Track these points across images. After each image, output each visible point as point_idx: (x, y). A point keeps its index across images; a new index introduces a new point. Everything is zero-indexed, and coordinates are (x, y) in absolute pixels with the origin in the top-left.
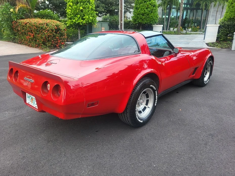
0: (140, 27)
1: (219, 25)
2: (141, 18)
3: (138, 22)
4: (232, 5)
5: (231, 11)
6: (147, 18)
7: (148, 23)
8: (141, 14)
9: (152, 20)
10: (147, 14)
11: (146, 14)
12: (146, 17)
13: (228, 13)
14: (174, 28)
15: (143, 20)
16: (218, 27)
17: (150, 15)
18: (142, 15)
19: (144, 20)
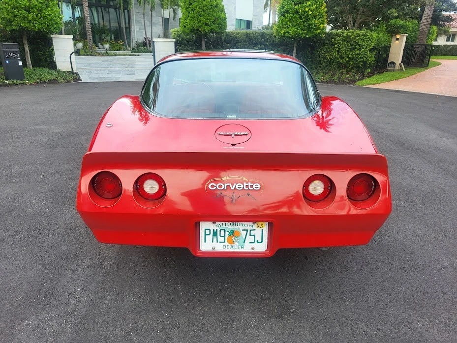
0: (22, 38)
1: (174, 40)
2: (24, 18)
3: (19, 25)
4: (191, 6)
5: (192, 17)
6: (41, 18)
7: (45, 30)
8: (22, 8)
9: (53, 24)
10: (38, 10)
11: (36, 10)
12: (37, 15)
13: (188, 21)
14: (77, 43)
15: (30, 22)
16: (174, 43)
17: (44, 11)
18: (24, 10)
19: (33, 23)
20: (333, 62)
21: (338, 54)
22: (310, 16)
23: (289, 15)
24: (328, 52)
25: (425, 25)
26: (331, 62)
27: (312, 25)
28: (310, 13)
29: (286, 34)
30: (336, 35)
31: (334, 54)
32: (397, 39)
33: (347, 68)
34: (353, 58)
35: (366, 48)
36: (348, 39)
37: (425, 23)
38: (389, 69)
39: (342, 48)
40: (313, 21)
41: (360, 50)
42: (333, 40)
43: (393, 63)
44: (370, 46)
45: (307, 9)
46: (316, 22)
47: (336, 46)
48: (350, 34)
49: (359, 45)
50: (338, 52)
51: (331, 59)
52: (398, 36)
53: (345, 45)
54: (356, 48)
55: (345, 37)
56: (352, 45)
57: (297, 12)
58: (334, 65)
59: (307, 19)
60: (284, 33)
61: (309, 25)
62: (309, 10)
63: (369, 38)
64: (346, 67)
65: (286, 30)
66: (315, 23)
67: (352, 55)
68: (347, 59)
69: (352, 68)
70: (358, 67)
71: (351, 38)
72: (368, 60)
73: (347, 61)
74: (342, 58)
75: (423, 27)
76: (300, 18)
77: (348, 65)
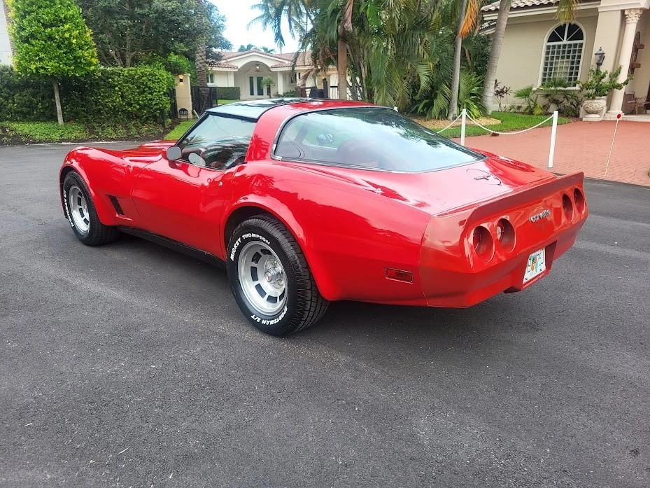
20: (118, 111)
21: (123, 100)
22: (74, 46)
23: (37, 41)
24: (108, 97)
25: (201, 63)
26: (114, 111)
27: (79, 57)
28: (74, 41)
29: (41, 71)
30: (113, 74)
31: (118, 100)
32: (181, 80)
33: (140, 118)
34: (145, 105)
35: (159, 92)
36: (131, 79)
37: (201, 61)
38: (182, 117)
39: (127, 91)
40: (79, 53)
41: (152, 94)
42: (110, 80)
43: (184, 110)
44: (163, 89)
45: (67, 35)
46: (86, 54)
47: (117, 88)
48: (133, 73)
49: (150, 88)
50: (122, 96)
51: (114, 106)
52: (181, 77)
53: (129, 88)
54: (144, 91)
55: (126, 76)
56: (138, 88)
57: (51, 38)
58: (120, 116)
59: (70, 49)
60: (36, 68)
61: (75, 58)
62: (70, 36)
63: (159, 79)
64: (137, 117)
65: (39, 64)
66: (83, 56)
67: (143, 100)
68: (138, 107)
69: (147, 118)
70: (155, 117)
71: (136, 77)
72: (165, 107)
73: (138, 110)
74: (130, 105)
75: (200, 65)
76: (59, 47)
77: (140, 114)
